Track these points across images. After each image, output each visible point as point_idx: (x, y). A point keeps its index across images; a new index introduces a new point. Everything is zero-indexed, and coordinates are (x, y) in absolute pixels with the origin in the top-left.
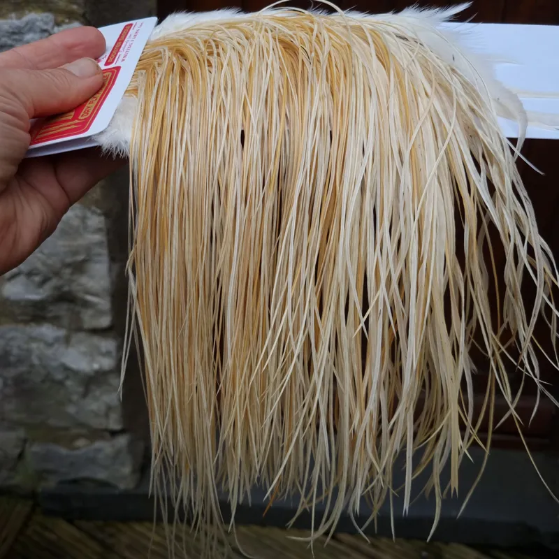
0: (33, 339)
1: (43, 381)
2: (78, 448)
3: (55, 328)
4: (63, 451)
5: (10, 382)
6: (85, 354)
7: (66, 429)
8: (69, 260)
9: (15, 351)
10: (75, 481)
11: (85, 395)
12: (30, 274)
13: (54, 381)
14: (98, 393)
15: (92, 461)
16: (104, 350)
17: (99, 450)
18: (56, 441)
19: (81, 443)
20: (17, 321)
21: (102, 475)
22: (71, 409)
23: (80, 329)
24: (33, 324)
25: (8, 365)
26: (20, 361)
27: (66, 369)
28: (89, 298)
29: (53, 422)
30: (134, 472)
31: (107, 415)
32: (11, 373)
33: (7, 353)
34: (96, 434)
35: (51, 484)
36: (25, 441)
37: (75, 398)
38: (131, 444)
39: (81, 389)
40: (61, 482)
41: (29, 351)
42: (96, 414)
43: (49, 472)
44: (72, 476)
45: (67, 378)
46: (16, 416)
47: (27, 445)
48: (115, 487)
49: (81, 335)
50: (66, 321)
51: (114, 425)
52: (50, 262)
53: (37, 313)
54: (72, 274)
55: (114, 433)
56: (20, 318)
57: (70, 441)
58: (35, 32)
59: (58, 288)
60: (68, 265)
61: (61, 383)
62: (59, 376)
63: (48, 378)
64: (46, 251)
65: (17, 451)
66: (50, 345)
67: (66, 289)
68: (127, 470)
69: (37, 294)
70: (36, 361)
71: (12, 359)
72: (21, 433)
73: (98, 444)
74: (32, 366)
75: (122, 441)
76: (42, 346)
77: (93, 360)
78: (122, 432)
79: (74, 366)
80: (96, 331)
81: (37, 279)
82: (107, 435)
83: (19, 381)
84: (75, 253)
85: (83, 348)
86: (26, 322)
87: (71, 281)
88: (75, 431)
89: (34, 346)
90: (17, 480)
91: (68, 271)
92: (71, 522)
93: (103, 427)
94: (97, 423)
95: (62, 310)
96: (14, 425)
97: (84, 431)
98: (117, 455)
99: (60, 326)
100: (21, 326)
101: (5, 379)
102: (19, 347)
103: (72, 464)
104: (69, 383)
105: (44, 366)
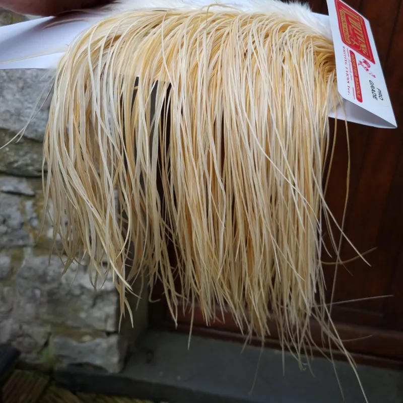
1: (67, 295)
2: (84, 342)
4: (74, 343)
5: (45, 294)
7: (78, 328)
9: (51, 273)
10: (80, 365)
11: (94, 305)
13: (73, 295)
14: (101, 305)
15: (93, 351)
17: (98, 345)
18: (70, 335)
19: (87, 338)
20: (54, 254)
21: (98, 362)
22: (83, 315)
25: (45, 282)
26: (53, 280)
27: (82, 287)
29: (69, 323)
30: (120, 361)
31: (106, 321)
32: (47, 287)
33: (45, 274)
34: (96, 333)
35: (64, 365)
36: (50, 334)
37: (86, 307)
38: (119, 343)
39: (90, 302)
40: (71, 365)
42: (100, 319)
43: (63, 357)
44: (79, 361)
45: (82, 294)
46: (46, 317)
47: (51, 338)
48: (106, 371)
51: (110, 328)
55: (109, 334)
57: (79, 337)
61: (78, 296)
62: (77, 292)
63: (70, 293)
65: (44, 341)
68: (115, 359)
70: (64, 281)
71: (48, 278)
72: (48, 329)
73: (98, 340)
74: (61, 284)
75: (114, 339)
77: (101, 283)
78: (115, 332)
79: (88, 286)
82: (104, 334)
83: (51, 294)
88: (83, 330)
90: (42, 360)
92: (74, 393)
93: (102, 328)
94: (100, 326)
96: (44, 323)
97: (90, 331)
98: (110, 348)
100: (56, 258)
102: (54, 271)
103: (80, 352)
104: (84, 297)
105: (68, 284)
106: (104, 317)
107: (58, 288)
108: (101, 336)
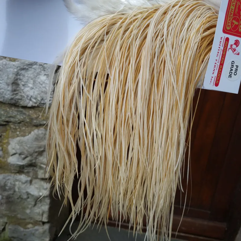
0: (17, 180)
1: (18, 198)
2: (28, 228)
3: (26, 177)
4: (22, 229)
5: (4, 197)
6: (37, 188)
7: (25, 219)
8: (37, 150)
9: (9, 185)
11: (35, 205)
12: (20, 154)
13: (22, 199)
14: (40, 205)
15: (33, 234)
16: (45, 187)
17: (37, 230)
18: (19, 224)
19: (30, 226)
20: (11, 173)
22: (28, 211)
23: (37, 178)
24: (18, 174)
25: (5, 190)
26: (10, 189)
27: (28, 194)
28: (42, 165)
29: (19, 216)
31: (42, 215)
32: (6, 194)
33: (5, 185)
34: (36, 223)
36: (6, 223)
37: (30, 206)
38: (50, 229)
39: (33, 203)
41: (14, 185)
42: (39, 214)
45: (28, 198)
46: (4, 212)
47: (7, 225)
49: (37, 181)
50: (31, 174)
51: (45, 219)
52: (29, 150)
53: (21, 170)
54: (37, 156)
55: (44, 223)
56: (13, 171)
57: (25, 225)
58: (37, 65)
59: (31, 161)
60: (36, 152)
61: (25, 199)
62: (25, 197)
63: (20, 197)
64: (28, 146)
65: (3, 227)
66: (23, 183)
67: (34, 161)
68: (47, 239)
69: (22, 162)
70: (17, 190)
71: (7, 188)
72: (5, 220)
73: (36, 227)
74: (15, 191)
75: (47, 227)
76: (20, 183)
77: (40, 191)
78: (48, 222)
79: (32, 193)
80: (43, 179)
81: (23, 156)
82: (41, 223)
83: (8, 197)
84: (40, 147)
85: (37, 186)
86: (16, 173)
87: (36, 158)
88: (28, 221)
89: (17, 183)
91: (36, 154)
93: (40, 220)
94: (38, 218)
95: (30, 169)
96: (3, 216)
97: (32, 221)
98: (44, 232)
99: (29, 176)
100: (13, 175)
101: (3, 196)
102: (11, 183)
103: (25, 235)
104: (29, 200)
105: (20, 192)
106: (41, 212)
107: (13, 194)
108: (39, 225)
